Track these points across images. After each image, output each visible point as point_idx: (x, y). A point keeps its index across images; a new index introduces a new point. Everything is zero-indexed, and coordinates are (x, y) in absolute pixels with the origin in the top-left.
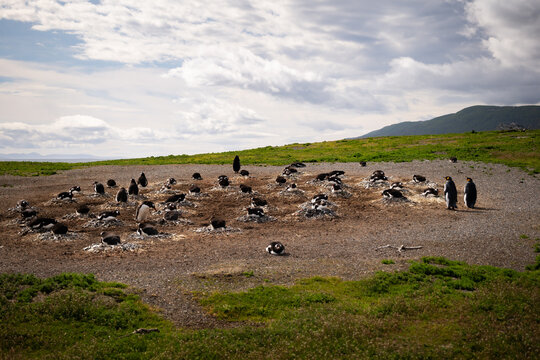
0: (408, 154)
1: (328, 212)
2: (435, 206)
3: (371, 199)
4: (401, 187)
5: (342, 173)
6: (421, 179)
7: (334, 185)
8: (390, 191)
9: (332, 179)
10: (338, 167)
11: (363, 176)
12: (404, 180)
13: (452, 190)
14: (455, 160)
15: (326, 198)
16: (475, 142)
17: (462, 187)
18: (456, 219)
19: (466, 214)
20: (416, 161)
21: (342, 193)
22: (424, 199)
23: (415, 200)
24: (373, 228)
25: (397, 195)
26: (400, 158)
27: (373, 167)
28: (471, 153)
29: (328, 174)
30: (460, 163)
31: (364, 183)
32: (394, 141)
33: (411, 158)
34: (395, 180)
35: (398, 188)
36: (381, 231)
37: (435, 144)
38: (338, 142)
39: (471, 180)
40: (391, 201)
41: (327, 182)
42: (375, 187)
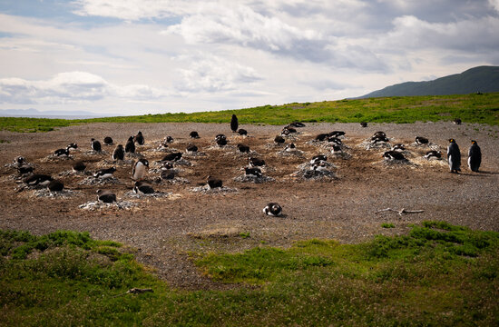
0: (411, 115)
1: (327, 173)
2: (437, 169)
3: (372, 160)
4: (403, 149)
5: (342, 133)
6: (424, 141)
7: (334, 146)
8: (391, 152)
9: (332, 140)
10: (338, 127)
11: (363, 137)
12: (406, 142)
14: (459, 122)
15: (325, 159)
16: (481, 104)
17: (466, 150)
18: (459, 182)
19: (469, 178)
20: (419, 123)
21: (342, 154)
22: (426, 162)
23: (417, 163)
24: (373, 190)
25: (398, 157)
26: (402, 119)
27: (374, 128)
28: (475, 115)
30: (464, 125)
31: (365, 144)
32: (396, 101)
33: (414, 119)
34: (397, 141)
35: (399, 150)
36: (382, 194)
37: (439, 105)
38: (338, 102)
39: (475, 143)
40: (392, 163)
41: (327, 143)
42: (376, 148)
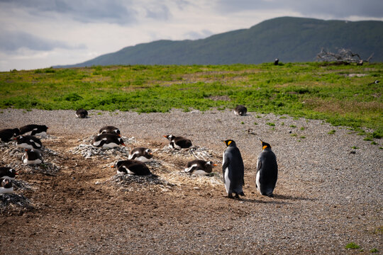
0: (163, 97)
1: (16, 199)
2: (206, 192)
3: (94, 177)
4: (148, 156)
5: (43, 128)
6: (184, 143)
7: (28, 151)
8: (127, 163)
9: (26, 140)
10: (37, 117)
11: (81, 136)
12: (155, 145)
13: (235, 164)
14: (243, 111)
15: (13, 174)
16: (279, 81)
17: (252, 157)
18: (241, 214)
19: (258, 207)
20: (176, 112)
21: (42, 166)
22: (187, 179)
23: (172, 180)
24: (95, 230)
25: (140, 171)
26: (149, 105)
27: (100, 120)
28: (272, 101)
29: (16, 130)
30: (251, 116)
31: (83, 148)
32: (139, 74)
33: (168, 105)
34: (138, 144)
35: (142, 159)
36: (110, 235)
37: (211, 82)
38: (38, 72)
39: (269, 146)
40: (128, 182)
41: (15, 145)
42: (102, 156)
